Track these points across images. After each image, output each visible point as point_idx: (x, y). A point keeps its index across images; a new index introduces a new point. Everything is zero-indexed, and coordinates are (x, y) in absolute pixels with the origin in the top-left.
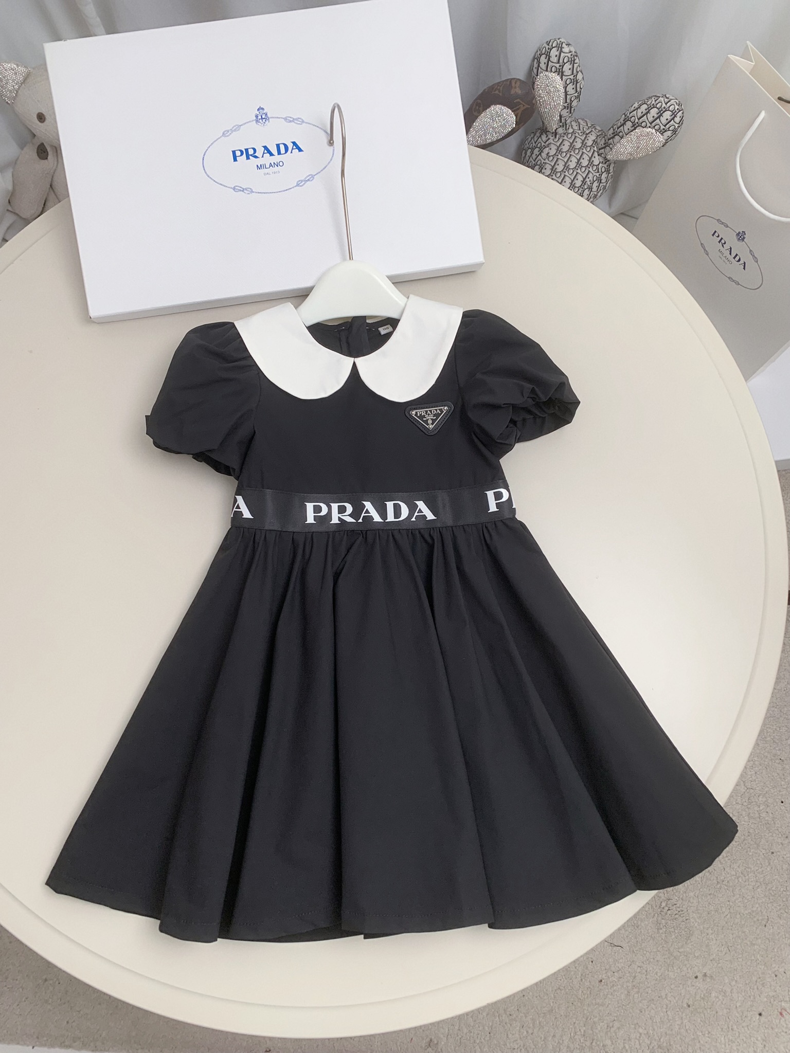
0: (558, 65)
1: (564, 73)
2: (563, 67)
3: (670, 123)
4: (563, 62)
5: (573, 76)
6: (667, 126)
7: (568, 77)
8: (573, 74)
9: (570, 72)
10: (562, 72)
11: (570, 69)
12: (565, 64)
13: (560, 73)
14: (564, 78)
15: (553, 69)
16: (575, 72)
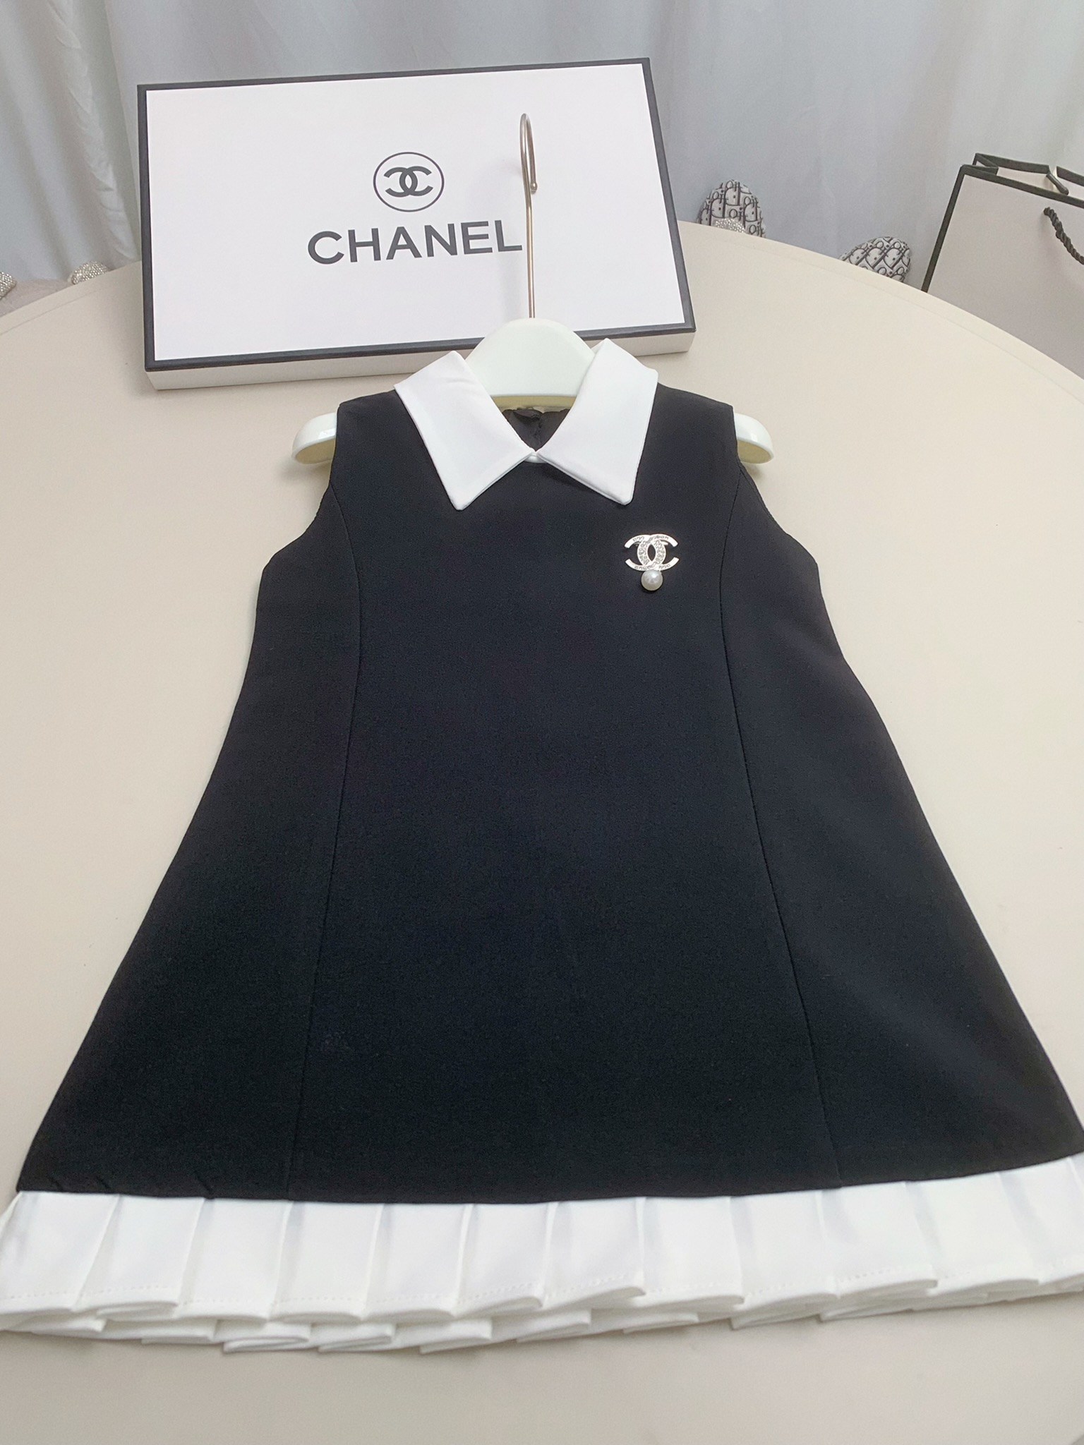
0: (739, 207)
1: (747, 218)
2: (744, 210)
3: (898, 265)
4: (745, 203)
5: (757, 222)
6: (895, 268)
7: (752, 223)
8: (756, 220)
9: (753, 218)
10: (745, 217)
11: (753, 213)
12: (747, 206)
13: (742, 218)
14: (747, 224)
15: (733, 214)
16: (758, 218)
